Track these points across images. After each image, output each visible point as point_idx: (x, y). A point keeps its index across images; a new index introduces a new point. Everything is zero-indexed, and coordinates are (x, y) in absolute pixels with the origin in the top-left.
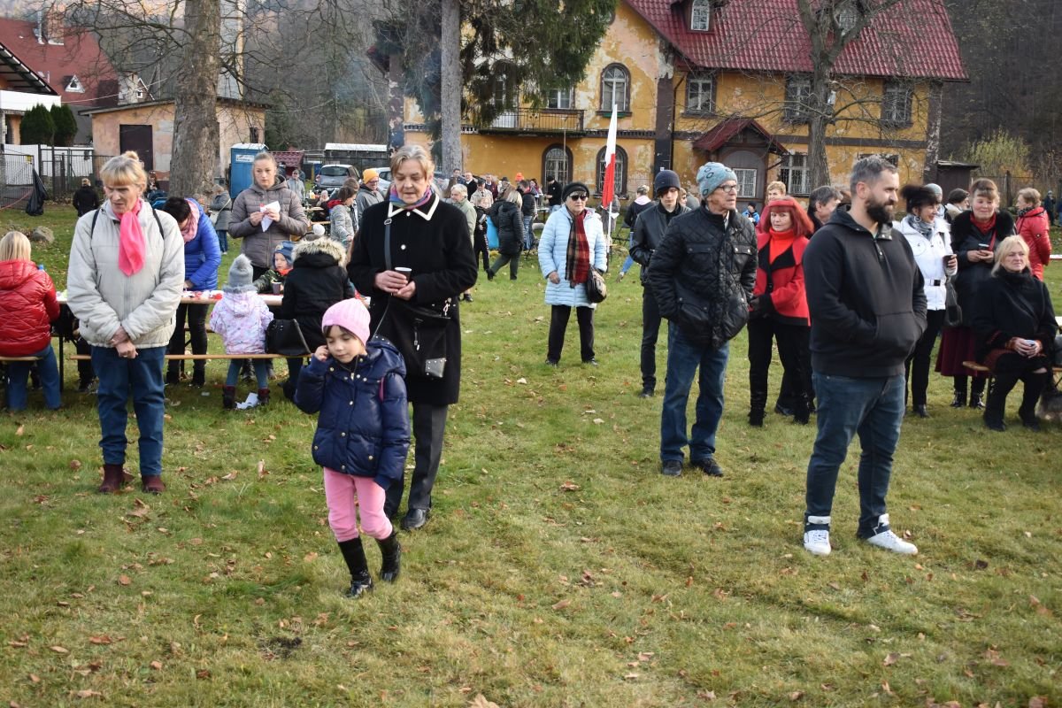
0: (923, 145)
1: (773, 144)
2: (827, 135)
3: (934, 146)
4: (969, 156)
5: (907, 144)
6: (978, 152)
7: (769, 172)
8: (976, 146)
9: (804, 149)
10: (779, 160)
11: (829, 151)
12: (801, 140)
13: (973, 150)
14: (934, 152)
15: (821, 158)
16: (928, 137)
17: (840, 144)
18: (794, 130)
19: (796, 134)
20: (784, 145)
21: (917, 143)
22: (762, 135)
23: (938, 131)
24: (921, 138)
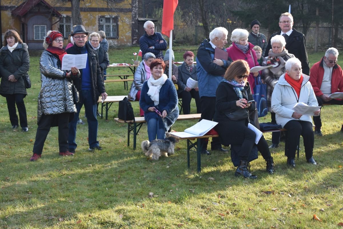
0: (130, 10)
1: (53, 12)
2: (81, 6)
3: (135, 10)
4: (155, 16)
5: (121, 10)
6: (160, 14)
7: (53, 26)
8: (158, 10)
9: (69, 14)
10: (58, 20)
11: (83, 15)
12: (67, 9)
13: (157, 13)
14: (135, 14)
15: (78, 18)
16: (133, 7)
17: (88, 11)
18: (64, 4)
19: (65, 6)
20: (59, 12)
21: (126, 9)
22: (48, 7)
23: (137, 3)
24: (129, 7)
